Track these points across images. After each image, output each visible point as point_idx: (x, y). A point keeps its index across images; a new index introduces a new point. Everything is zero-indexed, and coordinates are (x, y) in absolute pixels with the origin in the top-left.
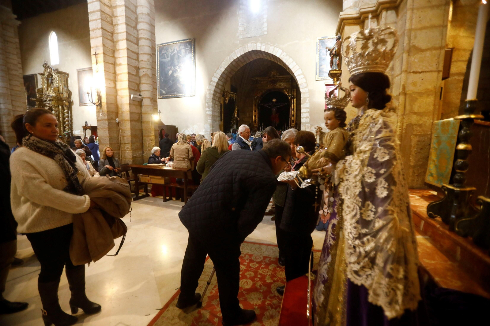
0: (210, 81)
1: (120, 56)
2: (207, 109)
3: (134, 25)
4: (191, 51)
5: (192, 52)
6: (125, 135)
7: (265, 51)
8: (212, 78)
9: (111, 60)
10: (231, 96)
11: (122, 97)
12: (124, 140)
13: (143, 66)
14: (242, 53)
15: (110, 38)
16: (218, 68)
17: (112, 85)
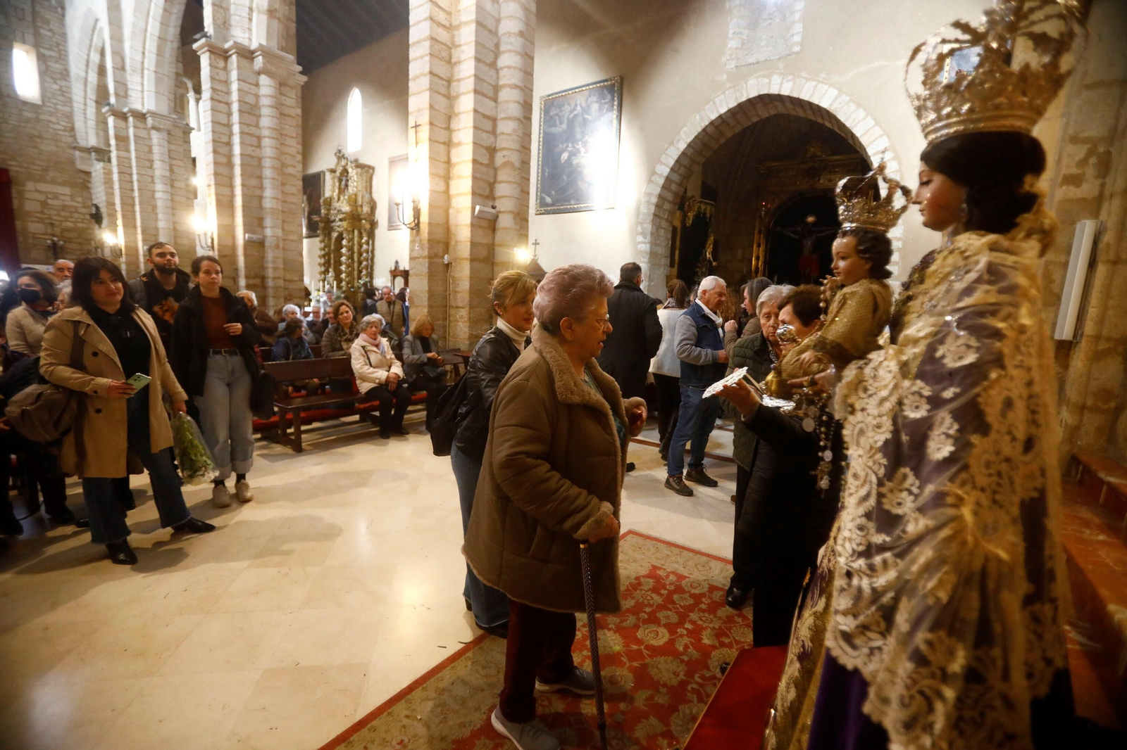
0: (652, 173)
1: (460, 127)
2: (640, 238)
3: (490, 60)
4: (613, 106)
5: (615, 107)
6: (458, 289)
7: (792, 95)
8: (654, 168)
9: (442, 136)
10: (699, 208)
11: (458, 211)
12: (455, 299)
13: (504, 145)
14: (733, 104)
15: (443, 91)
16: (671, 143)
17: (442, 187)
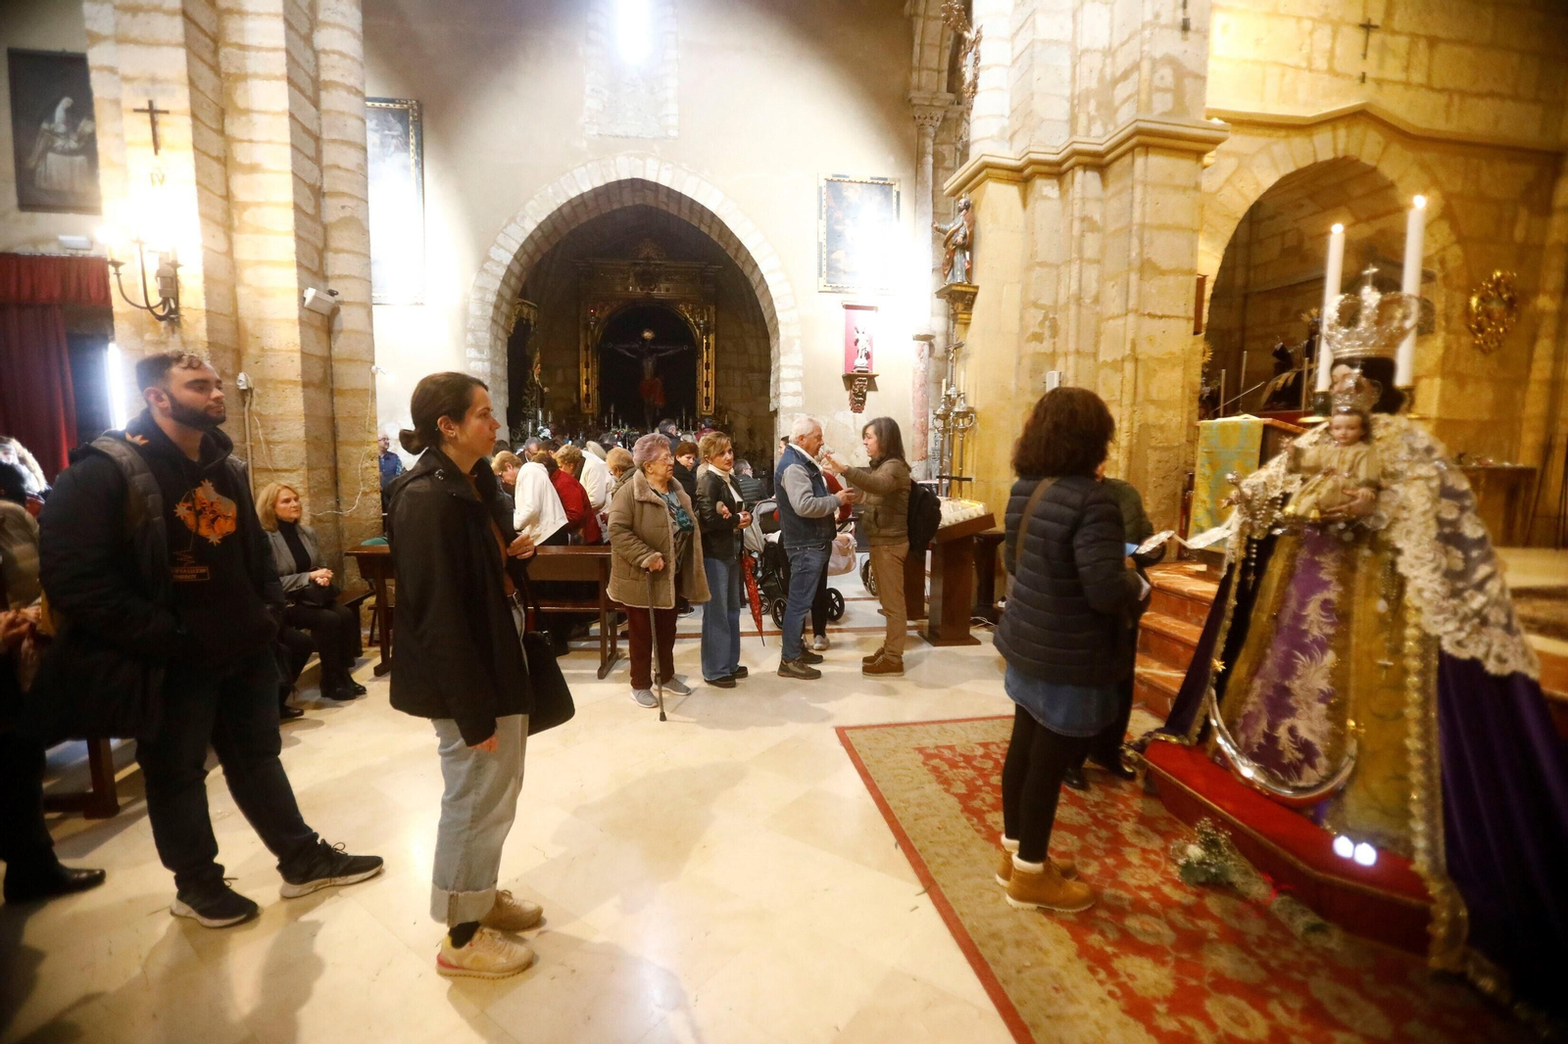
0: (485, 258)
2: (473, 353)
4: (407, 144)
5: (412, 147)
7: (673, 187)
8: (488, 251)
14: (599, 183)
16: (512, 219)
